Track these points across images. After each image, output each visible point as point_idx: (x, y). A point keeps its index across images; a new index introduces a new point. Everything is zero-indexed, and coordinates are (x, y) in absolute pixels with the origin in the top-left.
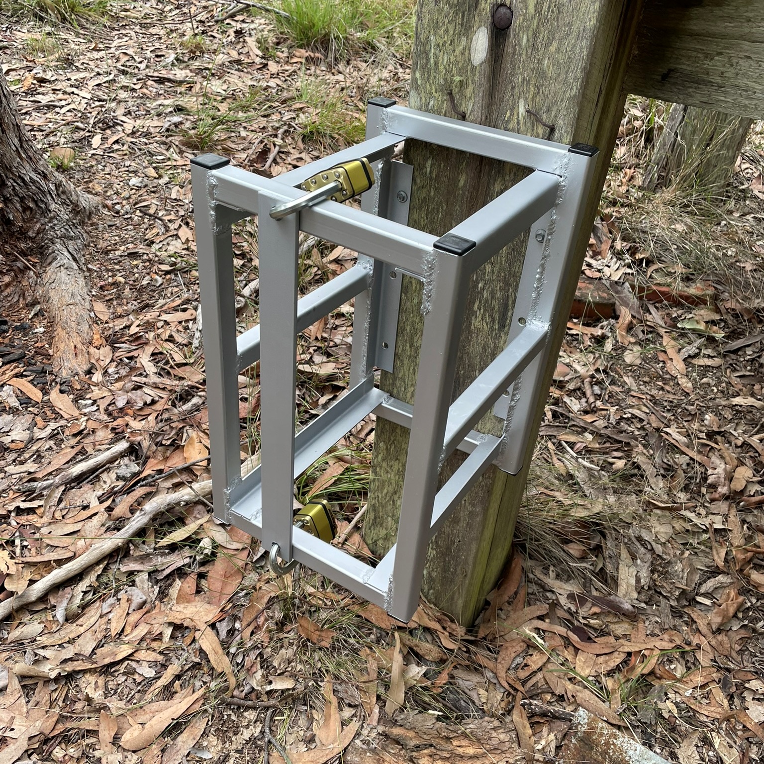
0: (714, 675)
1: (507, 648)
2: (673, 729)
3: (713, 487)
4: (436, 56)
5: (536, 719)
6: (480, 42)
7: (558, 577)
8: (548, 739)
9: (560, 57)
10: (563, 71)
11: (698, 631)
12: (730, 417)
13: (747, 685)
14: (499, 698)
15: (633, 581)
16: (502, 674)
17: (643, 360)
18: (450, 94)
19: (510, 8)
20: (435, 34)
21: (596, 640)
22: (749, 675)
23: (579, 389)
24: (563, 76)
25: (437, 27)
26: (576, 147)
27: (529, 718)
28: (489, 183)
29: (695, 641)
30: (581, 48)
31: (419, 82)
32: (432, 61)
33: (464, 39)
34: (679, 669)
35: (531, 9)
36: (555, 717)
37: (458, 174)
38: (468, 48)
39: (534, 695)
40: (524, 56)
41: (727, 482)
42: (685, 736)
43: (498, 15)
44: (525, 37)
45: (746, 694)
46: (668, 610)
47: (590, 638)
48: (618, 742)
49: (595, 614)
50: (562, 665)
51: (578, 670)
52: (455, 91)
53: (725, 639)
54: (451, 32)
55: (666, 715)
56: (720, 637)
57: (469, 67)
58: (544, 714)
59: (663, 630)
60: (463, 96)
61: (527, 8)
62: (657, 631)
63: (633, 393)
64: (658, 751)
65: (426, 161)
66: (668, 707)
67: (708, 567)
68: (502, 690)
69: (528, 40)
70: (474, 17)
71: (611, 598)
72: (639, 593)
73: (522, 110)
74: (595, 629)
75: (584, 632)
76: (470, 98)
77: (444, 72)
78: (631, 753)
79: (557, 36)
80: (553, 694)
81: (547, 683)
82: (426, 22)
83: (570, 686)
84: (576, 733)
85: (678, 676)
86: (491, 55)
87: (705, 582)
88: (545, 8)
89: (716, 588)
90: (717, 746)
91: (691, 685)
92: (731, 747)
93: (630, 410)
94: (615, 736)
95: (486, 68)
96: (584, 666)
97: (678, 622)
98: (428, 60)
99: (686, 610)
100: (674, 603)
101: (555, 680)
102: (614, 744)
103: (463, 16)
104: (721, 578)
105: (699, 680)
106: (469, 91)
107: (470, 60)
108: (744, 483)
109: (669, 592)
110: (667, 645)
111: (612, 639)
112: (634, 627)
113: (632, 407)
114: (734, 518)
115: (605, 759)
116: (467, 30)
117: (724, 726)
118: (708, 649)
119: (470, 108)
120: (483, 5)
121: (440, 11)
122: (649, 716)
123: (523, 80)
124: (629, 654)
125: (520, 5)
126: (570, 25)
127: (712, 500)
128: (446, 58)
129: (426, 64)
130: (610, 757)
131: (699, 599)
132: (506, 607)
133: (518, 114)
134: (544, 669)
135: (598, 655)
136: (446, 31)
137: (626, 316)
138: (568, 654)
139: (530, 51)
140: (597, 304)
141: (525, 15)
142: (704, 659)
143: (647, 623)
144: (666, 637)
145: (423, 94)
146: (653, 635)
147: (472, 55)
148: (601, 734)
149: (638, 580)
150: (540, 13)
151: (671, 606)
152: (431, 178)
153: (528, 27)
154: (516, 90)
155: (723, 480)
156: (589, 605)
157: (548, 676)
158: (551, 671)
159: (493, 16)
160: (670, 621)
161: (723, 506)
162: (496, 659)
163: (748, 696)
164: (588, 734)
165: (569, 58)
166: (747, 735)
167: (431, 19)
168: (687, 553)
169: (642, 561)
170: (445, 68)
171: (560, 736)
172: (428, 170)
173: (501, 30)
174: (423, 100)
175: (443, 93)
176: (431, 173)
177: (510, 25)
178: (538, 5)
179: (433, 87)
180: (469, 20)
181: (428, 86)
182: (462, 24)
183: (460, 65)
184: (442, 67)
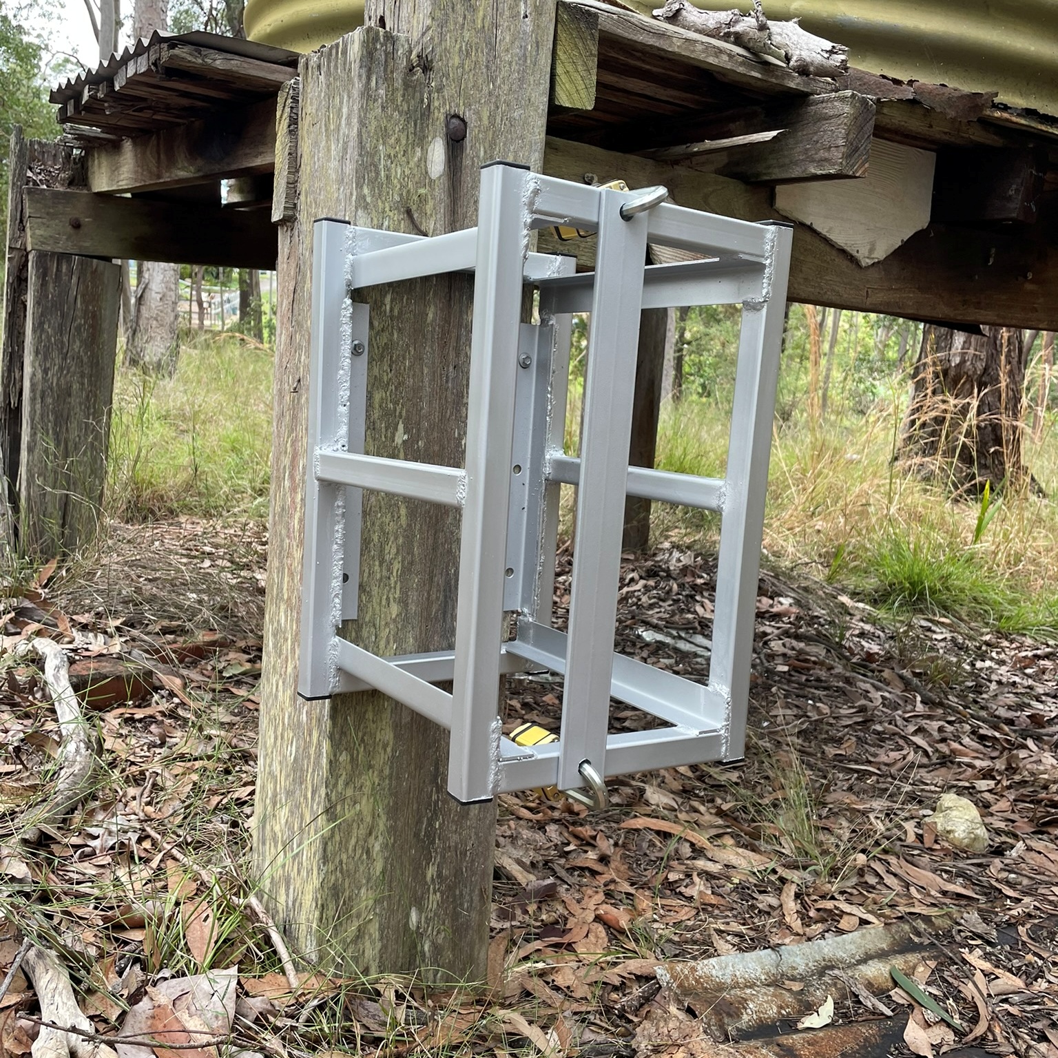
4: (388, 169)
6: (436, 153)
15: (519, 867)
18: (409, 212)
19: (463, 120)
20: (384, 144)
21: (568, 926)
25: (386, 135)
28: (461, 312)
31: (369, 199)
32: (383, 174)
33: (418, 150)
35: (486, 121)
37: (425, 306)
38: (424, 159)
43: (451, 127)
44: (482, 149)
47: (563, 930)
48: (700, 973)
52: (414, 208)
53: (616, 864)
54: (404, 142)
57: (427, 181)
60: (422, 213)
61: (480, 120)
65: (385, 296)
69: (485, 152)
70: (427, 126)
76: (431, 215)
77: (399, 186)
78: (714, 972)
79: (512, 148)
82: (372, 128)
83: (617, 970)
84: (677, 992)
86: (450, 167)
88: (498, 118)
94: (694, 969)
95: (444, 180)
97: (576, 878)
98: (378, 173)
101: (600, 976)
103: (415, 125)
106: (429, 207)
107: (427, 173)
111: (573, 919)
112: (564, 903)
116: (421, 140)
118: (619, 880)
119: (432, 227)
120: (436, 114)
121: (389, 118)
125: (474, 117)
126: (522, 138)
128: (399, 171)
129: (376, 180)
131: (565, 849)
136: (398, 140)
141: (480, 126)
144: (590, 892)
145: (374, 214)
147: (429, 167)
149: (519, 863)
150: (494, 126)
151: (562, 867)
152: (392, 317)
153: (484, 139)
158: (586, 976)
159: (447, 127)
167: (379, 126)
170: (399, 180)
172: (388, 307)
173: (456, 142)
174: (375, 221)
175: (399, 211)
176: (392, 310)
177: (465, 136)
178: (492, 117)
179: (387, 205)
180: (422, 130)
181: (380, 204)
182: (415, 134)
183: (417, 179)
184: (396, 181)
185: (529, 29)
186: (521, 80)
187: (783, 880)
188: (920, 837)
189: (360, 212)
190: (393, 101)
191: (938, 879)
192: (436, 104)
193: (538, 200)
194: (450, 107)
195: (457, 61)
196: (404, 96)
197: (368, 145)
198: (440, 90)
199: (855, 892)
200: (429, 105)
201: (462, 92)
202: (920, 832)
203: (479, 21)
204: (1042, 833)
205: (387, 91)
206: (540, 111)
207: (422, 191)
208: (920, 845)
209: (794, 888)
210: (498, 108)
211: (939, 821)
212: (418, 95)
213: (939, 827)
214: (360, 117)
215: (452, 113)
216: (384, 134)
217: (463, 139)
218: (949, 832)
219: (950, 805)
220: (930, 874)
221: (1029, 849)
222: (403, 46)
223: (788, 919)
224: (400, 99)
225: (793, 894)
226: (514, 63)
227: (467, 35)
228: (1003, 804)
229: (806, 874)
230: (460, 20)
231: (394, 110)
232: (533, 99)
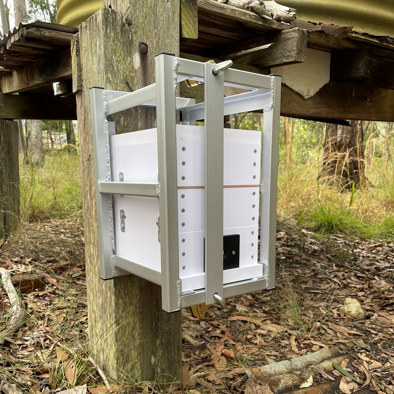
4: (117, 66)
6: (136, 59)
18: (127, 83)
19: (146, 45)
20: (115, 56)
31: (111, 79)
32: (116, 68)
33: (129, 58)
35: (155, 45)
37: (137, 121)
38: (132, 61)
43: (142, 48)
52: (129, 82)
54: (123, 55)
57: (134, 70)
60: (133, 84)
61: (153, 45)
65: (121, 118)
70: (132, 48)
76: (136, 84)
77: (122, 73)
82: (110, 50)
86: (142, 65)
88: (160, 44)
95: (140, 70)
98: (113, 68)
103: (127, 47)
106: (135, 81)
107: (133, 67)
116: (130, 54)
119: (137, 89)
120: (135, 43)
121: (116, 45)
125: (150, 43)
128: (122, 67)
129: (113, 70)
136: (120, 54)
141: (153, 47)
145: (113, 85)
147: (134, 64)
150: (159, 47)
152: (124, 126)
153: (155, 52)
159: (140, 48)
167: (112, 49)
170: (122, 71)
172: (123, 123)
173: (144, 54)
174: (114, 88)
175: (123, 83)
177: (147, 51)
178: (157, 43)
179: (118, 81)
180: (130, 49)
181: (115, 80)
182: (127, 51)
183: (129, 70)
184: (121, 71)
185: (169, 6)
186: (168, 27)
187: (290, 335)
188: (339, 315)
189: (108, 84)
190: (117, 38)
191: (347, 329)
192: (135, 38)
193: (179, 68)
194: (141, 40)
195: (141, 21)
197: (108, 57)
198: (136, 33)
199: (317, 336)
200: (132, 39)
201: (145, 33)
202: (339, 313)
203: (149, 4)
204: (383, 309)
205: (114, 34)
206: (177, 40)
207: (132, 74)
208: (339, 317)
209: (294, 337)
210: (160, 39)
211: (346, 308)
212: (127, 35)
213: (346, 310)
214: (104, 45)
215: (142, 42)
216: (114, 52)
217: (147, 53)
218: (349, 312)
219: (349, 302)
220: (344, 328)
221: (379, 316)
222: (119, 15)
223: (293, 348)
224: (120, 37)
225: (294, 339)
226: (165, 21)
227: (145, 10)
228: (368, 300)
229: (299, 332)
230: (142, 4)
231: (118, 42)
232: (173, 35)
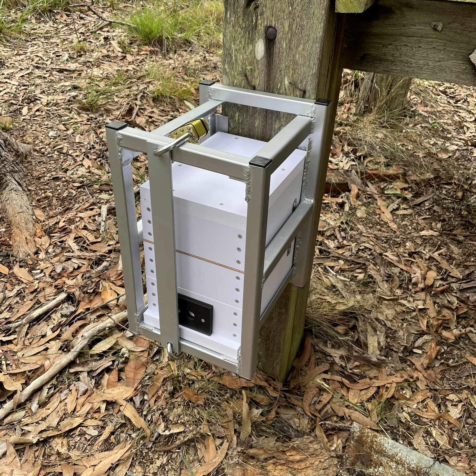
0: (428, 394)
1: (308, 393)
2: (408, 428)
3: (416, 284)
4: (236, 56)
5: (330, 432)
6: (260, 47)
7: (333, 347)
8: (337, 443)
9: (305, 53)
10: (307, 61)
11: (416, 369)
12: (420, 243)
13: (447, 398)
14: (306, 423)
15: (376, 344)
16: (307, 408)
17: (367, 214)
18: (246, 76)
19: (275, 28)
20: (234, 44)
21: (359, 381)
22: (448, 391)
23: (333, 235)
24: (307, 63)
25: (234, 40)
26: (319, 101)
27: (325, 432)
28: (272, 123)
29: (415, 375)
30: (316, 48)
31: (228, 70)
32: (234, 58)
33: (251, 46)
34: (408, 393)
35: (287, 28)
36: (340, 430)
37: (254, 119)
38: (253, 50)
39: (327, 418)
40: (285, 53)
41: (423, 281)
42: (416, 431)
43: (268, 32)
44: (284, 43)
45: (447, 403)
46: (398, 359)
47: (355, 381)
48: (378, 440)
49: (356, 366)
50: (341, 398)
51: (350, 400)
52: (248, 74)
53: (432, 372)
54: (243, 42)
55: (404, 421)
56: (429, 372)
57: (255, 61)
58: (333, 429)
59: (397, 371)
60: (253, 76)
61: (284, 28)
62: (393, 372)
63: (364, 234)
64: (402, 442)
65: (235, 113)
66: (404, 416)
67: (417, 331)
68: (308, 418)
69: (286, 45)
70: (255, 34)
71: (365, 355)
72: (380, 351)
73: (286, 82)
74: (358, 375)
75: (352, 377)
76: (257, 77)
77: (241, 64)
78: (386, 445)
79: (302, 42)
80: (337, 416)
81: (333, 410)
82: (229, 37)
83: (347, 410)
84: (353, 437)
85: (408, 397)
86: (267, 54)
87: (417, 340)
88: (294, 26)
89: (424, 343)
90: (434, 435)
91: (416, 401)
92: (442, 435)
93: (363, 244)
94: (376, 437)
95: (264, 62)
96: (353, 398)
97: (404, 365)
98: (231, 58)
99: (408, 358)
100: (401, 355)
101: (337, 407)
102: (375, 441)
103: (249, 33)
104: (426, 337)
105: (420, 398)
106: (256, 74)
107: (255, 57)
108: (433, 280)
109: (397, 348)
110: (399, 380)
111: (368, 380)
112: (380, 371)
113: (364, 242)
114: (429, 301)
115: (371, 451)
116: (252, 41)
117: (437, 423)
118: (423, 379)
119: (258, 83)
120: (260, 27)
121: (236, 31)
122: (394, 423)
123: (286, 66)
124: (379, 387)
125: (280, 26)
126: (308, 36)
127: (416, 292)
128: (241, 57)
129: (231, 60)
130: (374, 449)
131: (415, 350)
132: (305, 368)
133: (285, 85)
134: (331, 402)
135: (361, 390)
136: (240, 42)
137: (355, 189)
138: (343, 392)
139: (288, 50)
140: (338, 184)
141: (283, 31)
142: (421, 385)
143: (387, 368)
144: (398, 375)
145: (230, 77)
146: (391, 375)
147: (256, 53)
148: (368, 436)
149: (379, 343)
150: (292, 30)
151: (400, 357)
152: (239, 123)
153: (286, 38)
154: (282, 72)
155: (420, 280)
156: (352, 361)
157: (334, 406)
158: (335, 403)
159: (266, 33)
160: (400, 366)
161: (422, 295)
162: (302, 400)
163: (449, 404)
164: (360, 437)
165: (310, 53)
166: (451, 426)
167: (231, 36)
168: (405, 325)
169: (380, 332)
170: (241, 61)
171: (344, 441)
172: (237, 118)
173: (270, 41)
174: (231, 81)
175: (242, 76)
176: (238, 120)
177: (276, 37)
178: (290, 26)
179: (236, 73)
180: (252, 35)
181: (233, 72)
182: (249, 38)
183: (250, 60)
189: (224, 76)
190: (238, 23)
192: (260, 22)
194: (267, 22)
196: (243, 20)
197: (227, 45)
198: (262, 14)
200: (256, 23)
201: (274, 14)
205: (235, 18)
206: (320, 20)
210: (294, 20)
212: (250, 19)
214: (223, 32)
215: (269, 25)
217: (274, 39)
224: (241, 21)
231: (239, 27)
232: (315, 13)
